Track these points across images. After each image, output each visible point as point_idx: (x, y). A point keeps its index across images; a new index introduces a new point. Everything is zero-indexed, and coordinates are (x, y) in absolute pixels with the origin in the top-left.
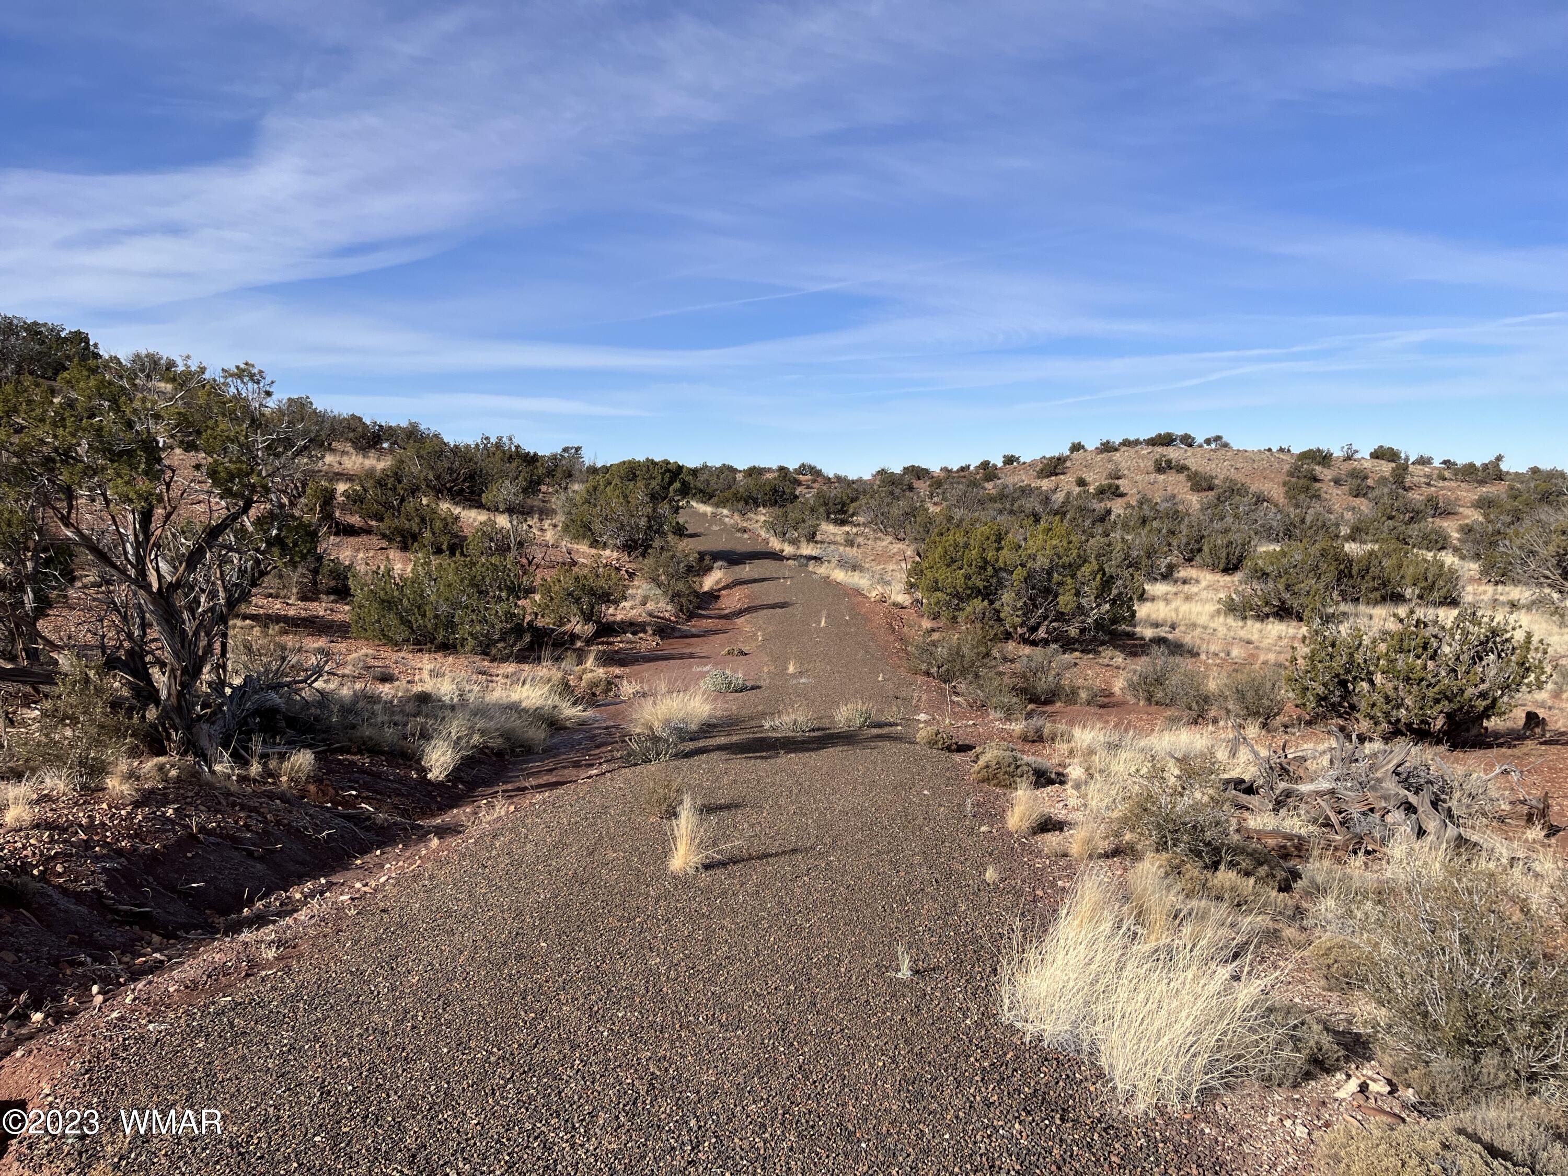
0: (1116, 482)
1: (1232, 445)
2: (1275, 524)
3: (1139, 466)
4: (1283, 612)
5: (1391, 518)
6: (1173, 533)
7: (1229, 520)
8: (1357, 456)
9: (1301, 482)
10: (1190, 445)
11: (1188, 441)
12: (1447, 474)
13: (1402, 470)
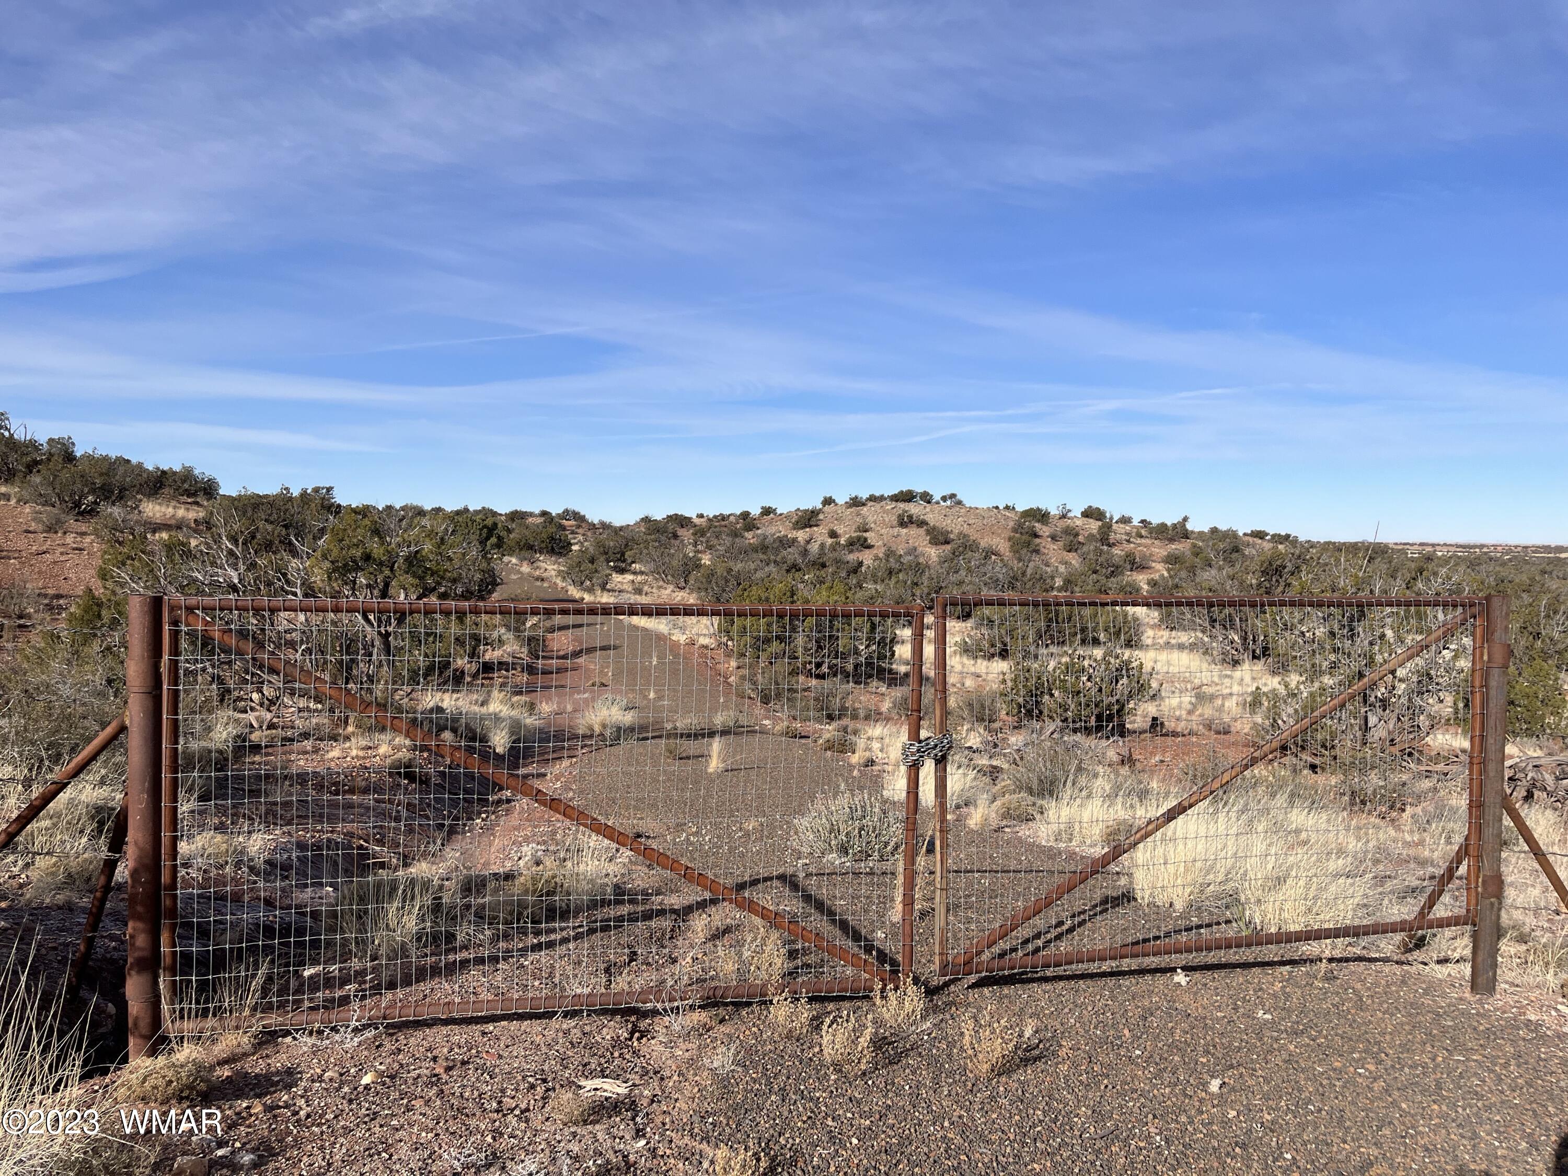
0: (865, 534)
1: (965, 502)
2: (1001, 576)
3: (884, 520)
4: (1005, 653)
5: (1095, 572)
6: (916, 584)
7: (963, 573)
8: (1070, 515)
9: (1024, 537)
10: (929, 502)
11: (926, 498)
12: (1143, 532)
13: (1107, 528)
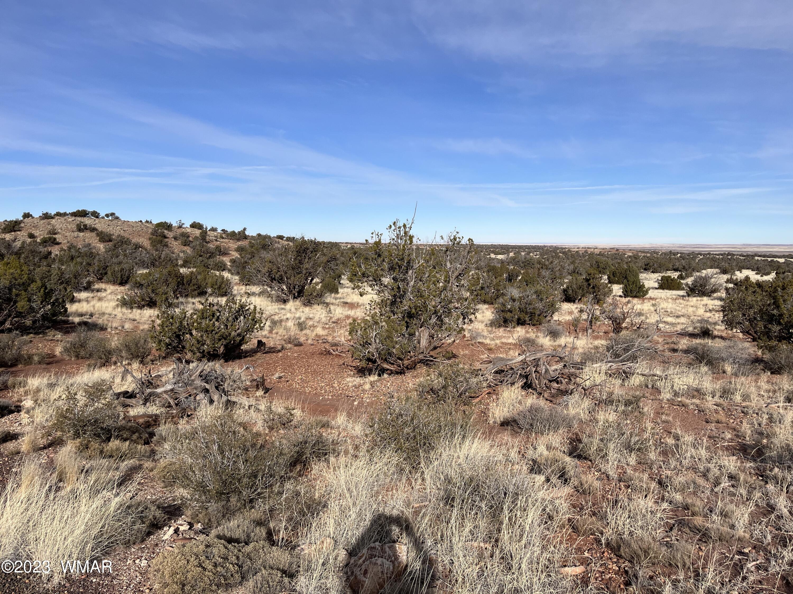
0: (54, 236)
1: (120, 218)
2: (146, 259)
3: (67, 227)
4: (152, 304)
5: (201, 256)
6: (90, 265)
7: (121, 257)
8: (184, 226)
9: (158, 238)
10: (97, 217)
11: (95, 214)
12: (224, 236)
13: (204, 233)
